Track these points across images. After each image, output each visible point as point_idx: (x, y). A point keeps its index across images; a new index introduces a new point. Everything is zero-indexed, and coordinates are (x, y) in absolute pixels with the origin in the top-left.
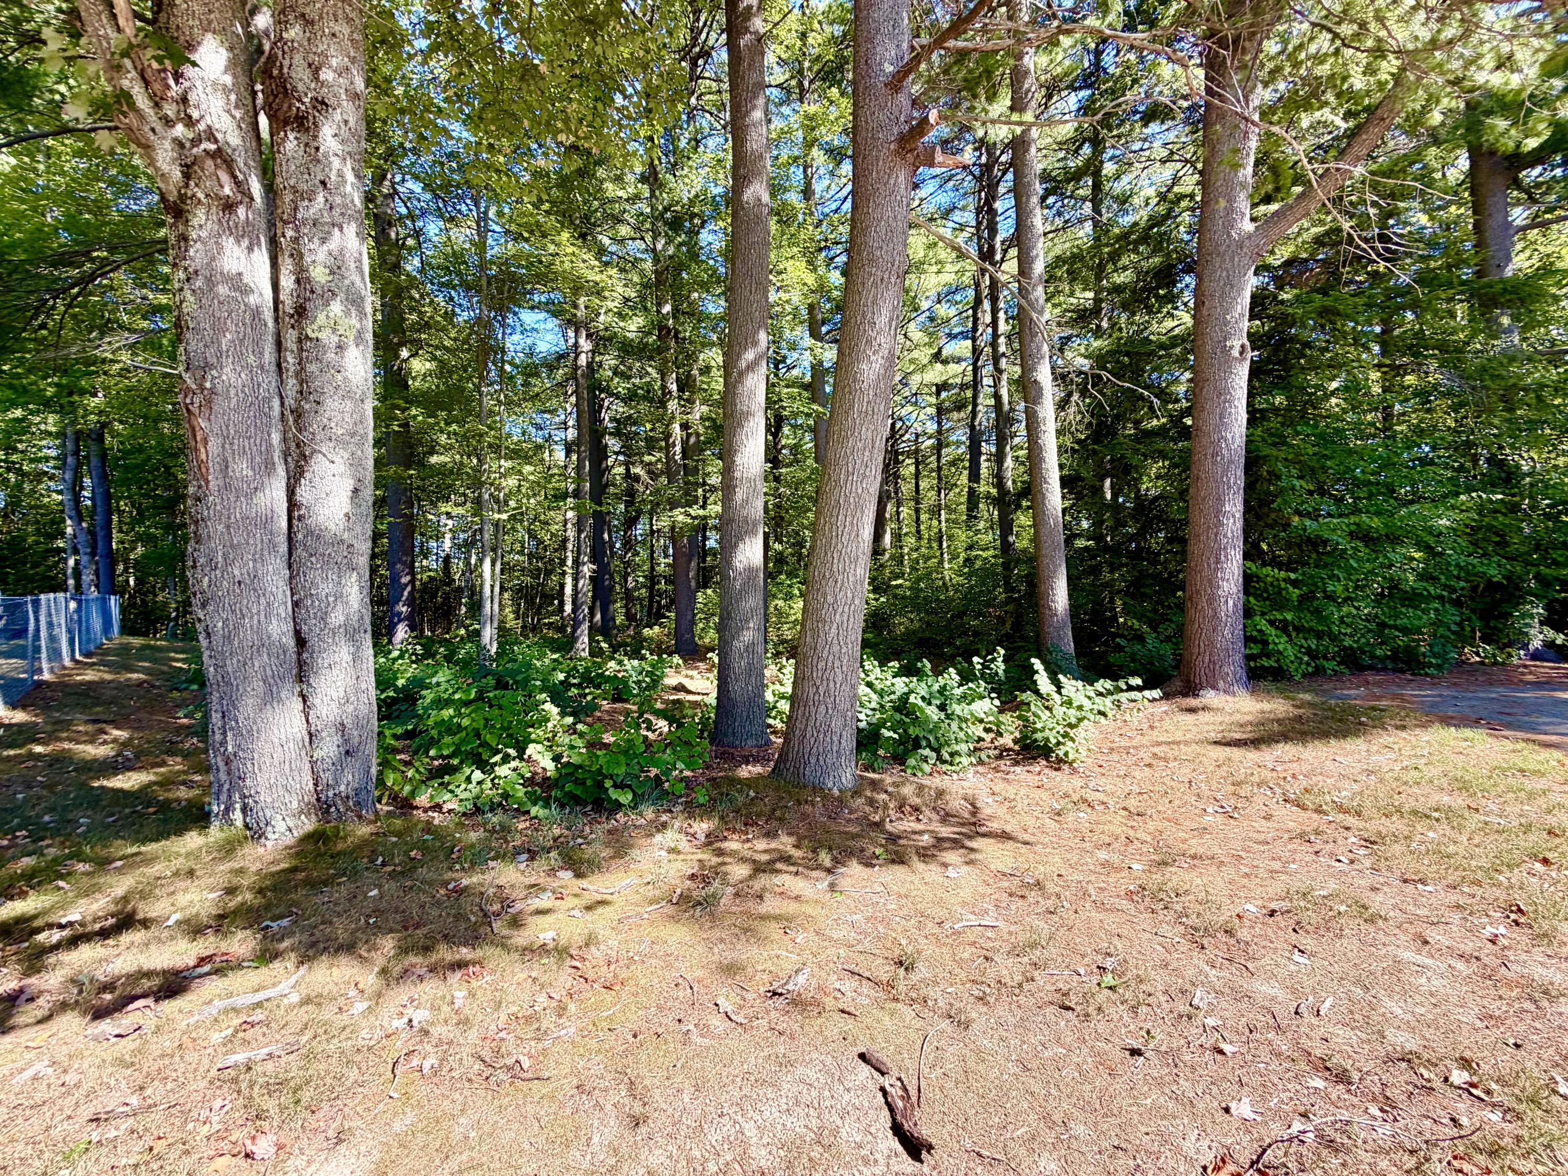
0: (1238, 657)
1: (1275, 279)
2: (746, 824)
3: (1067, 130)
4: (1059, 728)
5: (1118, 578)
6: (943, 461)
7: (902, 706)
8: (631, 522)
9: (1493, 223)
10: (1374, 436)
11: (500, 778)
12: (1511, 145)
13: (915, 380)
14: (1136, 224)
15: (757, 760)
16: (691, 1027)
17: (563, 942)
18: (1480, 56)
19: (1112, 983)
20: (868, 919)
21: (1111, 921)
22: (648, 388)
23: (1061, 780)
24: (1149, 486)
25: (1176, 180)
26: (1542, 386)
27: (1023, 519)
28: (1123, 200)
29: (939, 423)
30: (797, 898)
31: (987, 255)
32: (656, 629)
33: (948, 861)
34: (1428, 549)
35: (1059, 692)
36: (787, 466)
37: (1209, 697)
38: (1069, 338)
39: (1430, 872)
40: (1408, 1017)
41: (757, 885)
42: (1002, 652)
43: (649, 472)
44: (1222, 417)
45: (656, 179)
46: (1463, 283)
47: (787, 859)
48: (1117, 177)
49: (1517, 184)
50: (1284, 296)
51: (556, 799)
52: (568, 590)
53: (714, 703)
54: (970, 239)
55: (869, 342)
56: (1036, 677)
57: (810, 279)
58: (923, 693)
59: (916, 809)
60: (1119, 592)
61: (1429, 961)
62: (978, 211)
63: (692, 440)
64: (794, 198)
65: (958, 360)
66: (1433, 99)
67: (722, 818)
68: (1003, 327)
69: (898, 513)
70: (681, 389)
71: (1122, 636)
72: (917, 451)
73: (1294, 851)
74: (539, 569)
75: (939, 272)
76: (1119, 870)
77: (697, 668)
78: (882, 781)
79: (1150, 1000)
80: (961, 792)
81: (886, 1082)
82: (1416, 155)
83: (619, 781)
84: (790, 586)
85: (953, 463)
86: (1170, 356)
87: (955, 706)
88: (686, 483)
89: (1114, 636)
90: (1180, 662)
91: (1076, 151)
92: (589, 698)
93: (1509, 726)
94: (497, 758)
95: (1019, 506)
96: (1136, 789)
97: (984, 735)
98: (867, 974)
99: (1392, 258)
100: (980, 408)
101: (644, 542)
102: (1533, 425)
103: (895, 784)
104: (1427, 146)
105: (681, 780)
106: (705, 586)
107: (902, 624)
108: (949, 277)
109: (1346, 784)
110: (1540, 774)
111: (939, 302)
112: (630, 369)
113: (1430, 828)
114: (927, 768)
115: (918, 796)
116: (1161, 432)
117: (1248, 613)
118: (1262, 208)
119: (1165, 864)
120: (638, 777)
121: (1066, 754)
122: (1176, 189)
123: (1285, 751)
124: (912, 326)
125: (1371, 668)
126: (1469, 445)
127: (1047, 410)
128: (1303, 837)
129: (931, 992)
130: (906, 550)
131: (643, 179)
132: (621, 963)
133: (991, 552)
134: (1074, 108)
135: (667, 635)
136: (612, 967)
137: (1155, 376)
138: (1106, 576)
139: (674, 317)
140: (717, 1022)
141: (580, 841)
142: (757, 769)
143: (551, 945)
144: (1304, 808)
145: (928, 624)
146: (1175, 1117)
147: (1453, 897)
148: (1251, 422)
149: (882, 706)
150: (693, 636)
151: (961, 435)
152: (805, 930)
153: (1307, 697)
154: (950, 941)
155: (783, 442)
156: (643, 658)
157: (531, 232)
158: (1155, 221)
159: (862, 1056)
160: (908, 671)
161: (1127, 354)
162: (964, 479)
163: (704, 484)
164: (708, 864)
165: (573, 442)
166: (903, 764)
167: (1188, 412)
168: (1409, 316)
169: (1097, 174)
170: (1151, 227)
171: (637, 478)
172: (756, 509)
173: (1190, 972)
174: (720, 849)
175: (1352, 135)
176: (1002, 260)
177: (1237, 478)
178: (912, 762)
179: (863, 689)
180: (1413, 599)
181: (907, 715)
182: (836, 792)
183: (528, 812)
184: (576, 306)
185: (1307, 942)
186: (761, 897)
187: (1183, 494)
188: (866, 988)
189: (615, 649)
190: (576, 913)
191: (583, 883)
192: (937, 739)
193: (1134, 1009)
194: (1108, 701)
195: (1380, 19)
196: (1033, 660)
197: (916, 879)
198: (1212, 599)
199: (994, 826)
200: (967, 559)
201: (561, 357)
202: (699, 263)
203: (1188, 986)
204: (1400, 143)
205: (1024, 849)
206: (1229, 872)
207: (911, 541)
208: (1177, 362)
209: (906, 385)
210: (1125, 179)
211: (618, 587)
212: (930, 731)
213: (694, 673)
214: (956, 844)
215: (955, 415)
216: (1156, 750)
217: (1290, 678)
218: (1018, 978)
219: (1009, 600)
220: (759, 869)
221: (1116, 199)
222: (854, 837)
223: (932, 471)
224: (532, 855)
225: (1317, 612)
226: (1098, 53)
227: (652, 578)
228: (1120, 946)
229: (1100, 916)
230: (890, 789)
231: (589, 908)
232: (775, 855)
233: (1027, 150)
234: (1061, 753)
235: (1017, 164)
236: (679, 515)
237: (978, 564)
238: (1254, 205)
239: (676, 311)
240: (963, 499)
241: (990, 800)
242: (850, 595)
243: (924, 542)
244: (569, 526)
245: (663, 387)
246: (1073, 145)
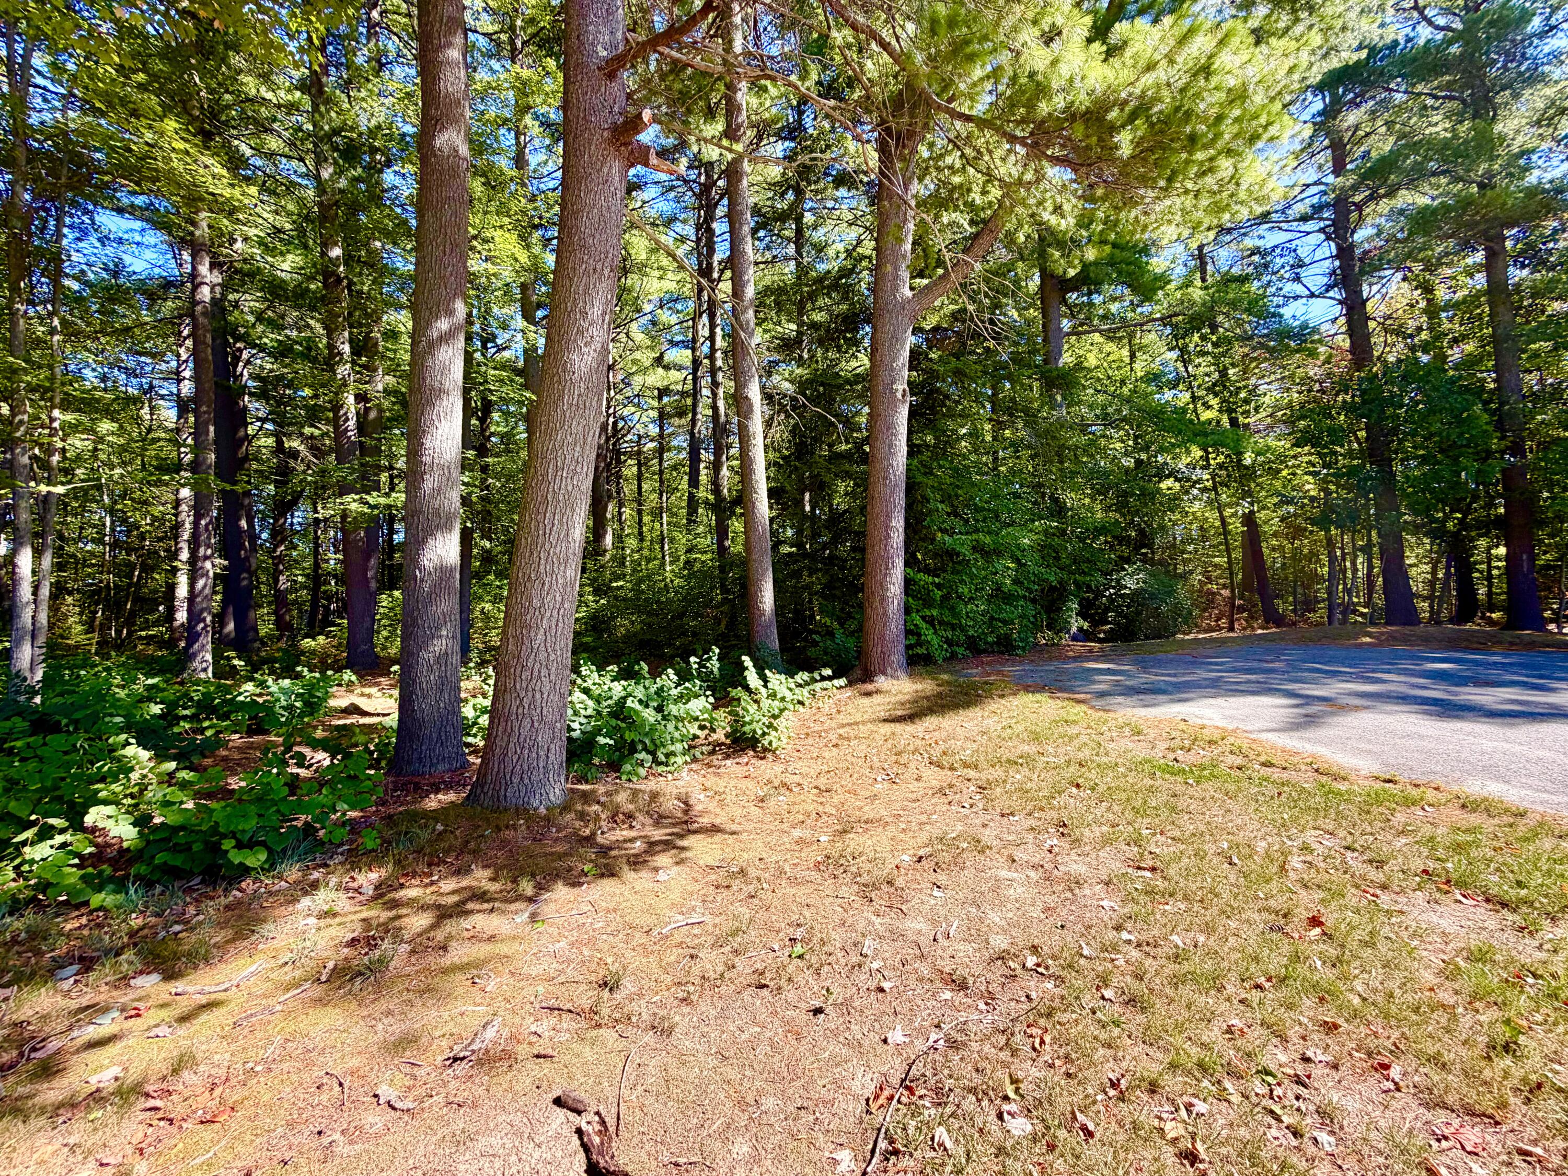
0: (901, 647)
1: (927, 340)
2: (430, 865)
3: (775, 172)
4: (765, 720)
5: (816, 580)
6: (665, 465)
7: (620, 711)
8: (284, 507)
9: (1052, 327)
10: (987, 473)
11: (32, 862)
12: (1061, 271)
13: (637, 380)
14: (829, 272)
15: (449, 787)
16: (336, 1136)
17: (132, 1077)
18: (1045, 200)
19: (801, 951)
20: (572, 945)
21: (801, 893)
22: (310, 343)
23: (767, 769)
24: (840, 502)
25: (859, 242)
26: (1077, 447)
27: (737, 525)
28: (820, 249)
29: (661, 427)
30: (491, 939)
31: (705, 271)
32: (321, 639)
33: (659, 864)
34: (1017, 561)
35: (765, 686)
36: (498, 455)
37: (881, 682)
38: (777, 363)
39: (1016, 805)
40: (1004, 923)
41: (439, 935)
42: (717, 651)
43: (312, 448)
44: (890, 447)
45: (321, 92)
46: (1037, 366)
47: (481, 896)
48: (815, 228)
49: (1064, 301)
50: (932, 355)
51: (138, 877)
52: (182, 591)
53: (395, 725)
54: (691, 253)
55: (580, 332)
56: (746, 673)
57: (523, 257)
58: (640, 696)
59: (630, 816)
60: (817, 593)
61: (1015, 875)
62: (698, 228)
63: (373, 415)
64: (504, 163)
65: (680, 368)
66: (1020, 225)
67: (398, 863)
68: (720, 343)
69: (620, 514)
70: (356, 352)
71: (818, 633)
72: (639, 453)
73: (935, 805)
74: (130, 565)
75: (661, 278)
76: (809, 844)
77: (377, 684)
78: (593, 792)
79: (831, 959)
80: (675, 791)
81: (581, 1122)
82: (1011, 266)
83: (246, 838)
84: (500, 587)
85: (674, 468)
86: (853, 391)
87: (671, 706)
88: (362, 465)
89: (812, 632)
90: (861, 653)
91: (782, 195)
92: (209, 733)
93: (1061, 690)
94: (29, 834)
95: (733, 513)
96: (825, 768)
97: (699, 733)
98: (569, 1006)
99: (997, 337)
100: (699, 416)
101: (304, 534)
102: (1074, 474)
103: (608, 794)
104: (1017, 260)
105: (344, 824)
106: (392, 587)
107: (623, 625)
108: (670, 285)
109: (968, 744)
110: (1075, 722)
111: (661, 307)
112: (282, 317)
113: (1018, 772)
114: (642, 772)
115: (631, 802)
116: (847, 456)
117: (907, 611)
118: (918, 280)
119: (845, 832)
120: (277, 830)
121: (770, 743)
122: (859, 250)
123: (931, 722)
124: (634, 326)
125: (985, 651)
126: (1040, 485)
127: (756, 426)
128: (941, 792)
129: (634, 1007)
130: (628, 551)
131: (302, 86)
132: (233, 1082)
133: (709, 556)
134: (780, 155)
135: (336, 647)
136: (217, 1092)
137: (844, 407)
138: (806, 578)
139: (346, 264)
140: (375, 1119)
141: (177, 928)
142: (451, 797)
143: (112, 1086)
144: (941, 767)
145: (650, 625)
146: (846, 1062)
147: (1032, 822)
148: (910, 454)
149: (599, 713)
150: (373, 646)
151: (681, 441)
152: (498, 974)
153: (945, 677)
154: (657, 947)
155: (493, 429)
156: (299, 676)
157: (110, 105)
158: (845, 273)
159: (558, 1102)
160: (627, 674)
161: (822, 384)
162: (684, 485)
163: (391, 468)
164: (374, 923)
165: (190, 399)
166: (618, 771)
167: (866, 440)
168: (1008, 385)
169: (799, 219)
170: (841, 278)
171: (294, 454)
172: (453, 498)
173: (860, 926)
174: (394, 900)
175: (975, 237)
176: (719, 280)
177: (900, 499)
178: (627, 767)
179: (578, 696)
180: (1008, 598)
181: (623, 720)
182: (542, 810)
183: (86, 903)
184: (194, 223)
185: (942, 878)
186: (444, 948)
187: (863, 509)
188: (567, 1022)
189: (255, 667)
190: (162, 1031)
191: (179, 986)
192: (653, 741)
193: (818, 972)
194: (805, 691)
195: (990, 152)
196: (744, 658)
197: (625, 890)
198: (883, 599)
199: (705, 821)
200: (687, 562)
201: (168, 284)
202: (380, 206)
203: (860, 939)
204: (1002, 254)
205: (731, 839)
206: (892, 830)
207: (632, 543)
208: (859, 397)
209: (629, 384)
210: (821, 231)
211: (264, 588)
212: (646, 734)
213: (373, 690)
214: (667, 845)
215: (676, 421)
216: (841, 731)
217: (935, 663)
218: (720, 968)
219: (725, 601)
220: (444, 914)
221: (814, 246)
222: (561, 856)
223: (654, 474)
224: (87, 964)
225: (952, 609)
226: (801, 113)
227: (316, 578)
228: (808, 914)
229: (793, 891)
230: (603, 799)
231: (184, 1019)
232: (466, 894)
233: (740, 181)
234: (766, 743)
235: (731, 192)
236: (352, 504)
237: (698, 565)
238: (912, 277)
239: (348, 259)
240: (684, 504)
241: (702, 797)
242: (558, 598)
243: (646, 544)
244: (184, 507)
245: (331, 346)
246: (780, 187)
